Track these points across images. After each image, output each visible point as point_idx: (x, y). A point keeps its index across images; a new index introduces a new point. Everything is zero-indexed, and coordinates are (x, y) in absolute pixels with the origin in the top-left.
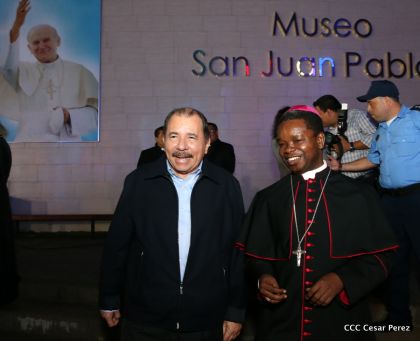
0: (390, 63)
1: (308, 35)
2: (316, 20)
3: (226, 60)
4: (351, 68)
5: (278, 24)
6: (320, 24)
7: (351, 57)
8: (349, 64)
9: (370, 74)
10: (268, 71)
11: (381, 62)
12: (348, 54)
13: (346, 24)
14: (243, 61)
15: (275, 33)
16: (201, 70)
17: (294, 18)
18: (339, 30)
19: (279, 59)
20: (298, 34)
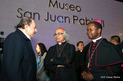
0: (86, 21)
1: (61, 8)
2: (64, 4)
3: (31, 14)
4: (75, 21)
5: (51, 3)
6: (65, 6)
7: (75, 17)
8: (74, 20)
9: (81, 23)
10: (47, 19)
11: (84, 20)
12: (74, 16)
13: (73, 7)
14: (37, 14)
15: (49, 6)
16: (21, 16)
17: (56, 2)
18: (71, 8)
19: (51, 15)
20: (57, 7)
